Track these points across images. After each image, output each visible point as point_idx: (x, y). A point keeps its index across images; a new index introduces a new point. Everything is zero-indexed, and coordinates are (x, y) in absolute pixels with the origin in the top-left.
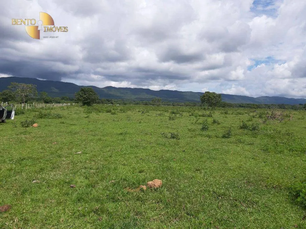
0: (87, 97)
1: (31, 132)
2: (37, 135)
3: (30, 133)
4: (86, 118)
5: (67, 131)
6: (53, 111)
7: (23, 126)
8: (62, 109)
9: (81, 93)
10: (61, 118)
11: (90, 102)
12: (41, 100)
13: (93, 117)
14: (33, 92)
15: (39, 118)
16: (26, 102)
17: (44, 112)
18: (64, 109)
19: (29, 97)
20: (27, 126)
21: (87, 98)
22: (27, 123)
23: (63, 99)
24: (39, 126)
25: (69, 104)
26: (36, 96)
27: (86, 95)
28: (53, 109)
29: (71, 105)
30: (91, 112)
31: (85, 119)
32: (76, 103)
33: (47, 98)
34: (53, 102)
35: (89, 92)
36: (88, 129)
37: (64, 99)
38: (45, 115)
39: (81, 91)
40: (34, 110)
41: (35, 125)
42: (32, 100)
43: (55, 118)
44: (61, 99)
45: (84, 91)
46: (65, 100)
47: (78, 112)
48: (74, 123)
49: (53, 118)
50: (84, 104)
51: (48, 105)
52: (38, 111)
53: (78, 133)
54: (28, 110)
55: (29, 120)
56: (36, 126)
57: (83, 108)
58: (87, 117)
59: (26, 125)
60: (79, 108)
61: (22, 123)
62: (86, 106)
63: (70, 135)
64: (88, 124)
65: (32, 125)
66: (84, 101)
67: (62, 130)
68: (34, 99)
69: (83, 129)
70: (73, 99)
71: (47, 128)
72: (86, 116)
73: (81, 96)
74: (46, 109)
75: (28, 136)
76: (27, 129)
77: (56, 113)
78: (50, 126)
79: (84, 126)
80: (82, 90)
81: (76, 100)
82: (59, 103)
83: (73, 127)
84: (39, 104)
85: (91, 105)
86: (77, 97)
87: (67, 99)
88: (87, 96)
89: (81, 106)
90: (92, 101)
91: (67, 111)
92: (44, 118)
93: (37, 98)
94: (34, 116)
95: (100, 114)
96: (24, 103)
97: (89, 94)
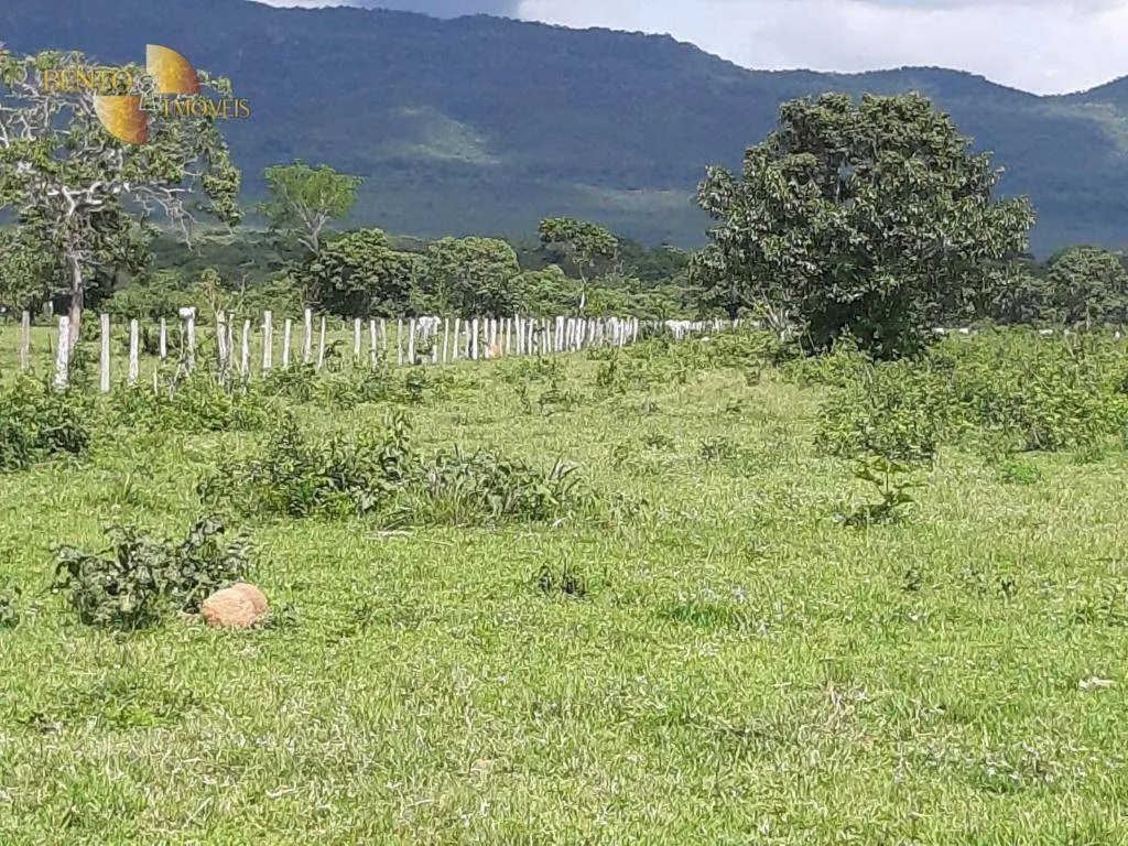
0: (870, 230)
1: (190, 701)
2: (261, 731)
3: (174, 707)
4: (858, 521)
5: (637, 707)
6: (424, 419)
7: (87, 619)
8: (536, 390)
9: (787, 174)
10: (537, 512)
11: (899, 299)
12: (275, 267)
13: (951, 516)
14: (180, 171)
15: (274, 509)
16: (95, 297)
17: (320, 428)
18: (567, 402)
19: (135, 232)
20: (135, 614)
21: (856, 238)
22: (142, 574)
23: (545, 252)
24: (274, 623)
25: (623, 329)
26: (226, 217)
27: (847, 194)
28: (426, 393)
29: (645, 335)
30: (928, 448)
31: (847, 536)
32: (705, 308)
33: (350, 248)
34: (418, 298)
35: (890, 155)
36: (905, 679)
37: (557, 258)
38: (342, 477)
39: (786, 144)
40: (200, 401)
41: (232, 602)
42: (172, 275)
43: (467, 513)
44: (526, 261)
45: (821, 146)
46: (572, 272)
47: (746, 435)
48: (713, 598)
49: (443, 521)
50: (823, 326)
51: (363, 339)
52: (245, 424)
53: (781, 736)
54: (128, 402)
55: (161, 533)
56: (245, 615)
57: (809, 380)
58: (879, 512)
59: (127, 604)
60: (753, 380)
61: (74, 568)
62: (845, 352)
63: (671, 754)
64: (901, 617)
65: (193, 607)
66: (825, 278)
67: (566, 680)
68: (186, 261)
69: (842, 677)
70: (682, 264)
71: (371, 642)
72: (865, 495)
73: (784, 220)
74: (338, 395)
75: (153, 743)
76: (142, 647)
77: (465, 448)
78: (409, 618)
79: (853, 646)
80: (804, 133)
81: (710, 278)
82: (499, 308)
83: (707, 648)
84: (257, 323)
85: (915, 350)
86: (729, 228)
87: (595, 251)
88: (858, 221)
89: (779, 357)
90: (929, 287)
91: (604, 418)
92: (331, 514)
93: (225, 241)
94: (207, 490)
95: (1056, 469)
96: (76, 313)
97: (892, 183)
